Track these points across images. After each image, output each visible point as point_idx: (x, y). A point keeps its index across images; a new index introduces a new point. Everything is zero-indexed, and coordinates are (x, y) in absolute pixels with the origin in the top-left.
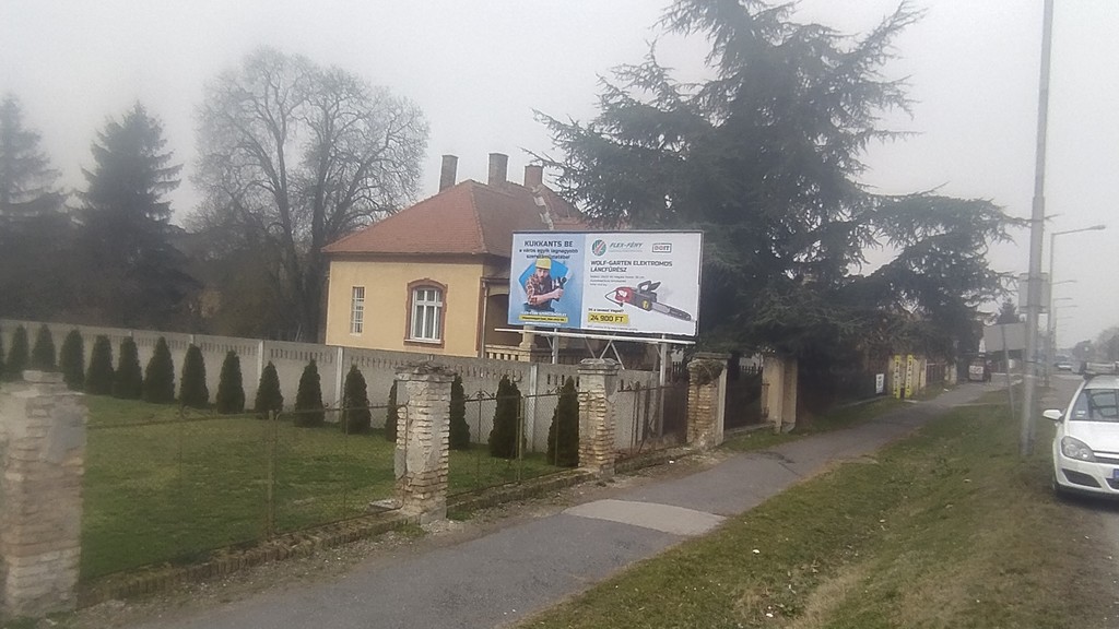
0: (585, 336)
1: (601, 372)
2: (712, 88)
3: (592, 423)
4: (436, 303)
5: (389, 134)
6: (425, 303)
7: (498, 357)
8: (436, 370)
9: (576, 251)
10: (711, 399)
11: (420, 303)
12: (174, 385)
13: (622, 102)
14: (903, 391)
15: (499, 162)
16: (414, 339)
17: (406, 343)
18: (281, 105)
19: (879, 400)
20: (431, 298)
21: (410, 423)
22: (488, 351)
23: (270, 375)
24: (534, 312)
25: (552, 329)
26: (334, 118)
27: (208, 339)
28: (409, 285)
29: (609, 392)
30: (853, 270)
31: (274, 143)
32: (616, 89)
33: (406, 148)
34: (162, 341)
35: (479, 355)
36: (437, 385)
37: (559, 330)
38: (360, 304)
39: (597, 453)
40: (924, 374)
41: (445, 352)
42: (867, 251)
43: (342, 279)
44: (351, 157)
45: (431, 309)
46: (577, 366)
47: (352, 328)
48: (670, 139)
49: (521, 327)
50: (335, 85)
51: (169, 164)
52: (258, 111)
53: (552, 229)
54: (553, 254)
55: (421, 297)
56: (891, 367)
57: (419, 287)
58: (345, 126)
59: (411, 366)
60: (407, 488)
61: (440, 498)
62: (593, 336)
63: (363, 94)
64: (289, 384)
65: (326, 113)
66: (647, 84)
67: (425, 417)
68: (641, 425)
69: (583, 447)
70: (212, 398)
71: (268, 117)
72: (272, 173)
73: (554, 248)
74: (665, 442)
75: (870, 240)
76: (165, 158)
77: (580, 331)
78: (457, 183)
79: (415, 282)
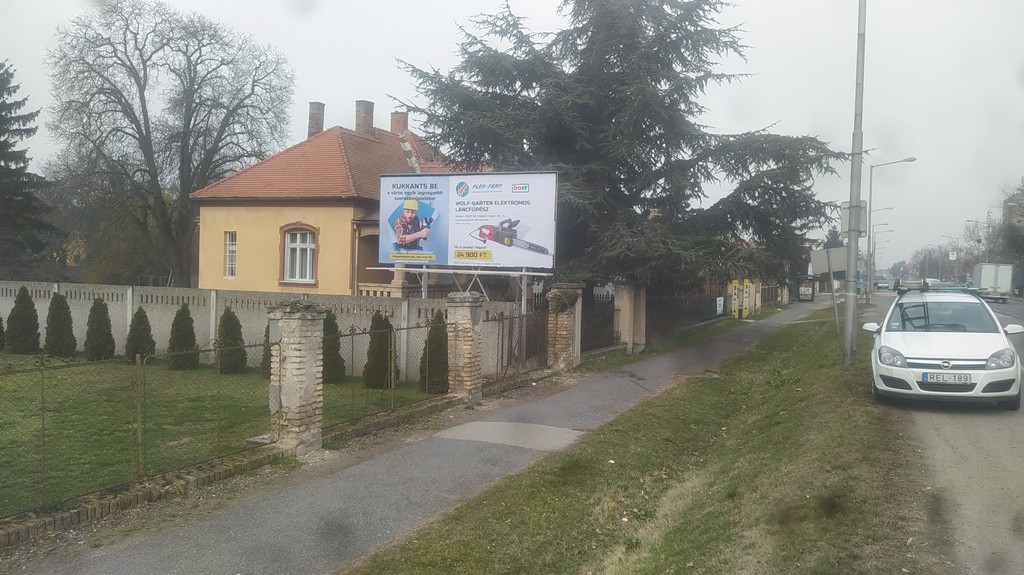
0: (451, 271)
1: (467, 304)
2: (565, 37)
3: (460, 351)
4: (309, 246)
5: (254, 81)
6: (298, 245)
7: (371, 294)
8: (308, 308)
9: (441, 193)
10: (569, 325)
11: (293, 245)
12: (39, 334)
13: (480, 50)
14: (740, 311)
15: (366, 109)
16: (288, 280)
17: (281, 284)
18: (140, 50)
19: (719, 321)
20: (304, 240)
21: (283, 360)
22: (361, 288)
23: (140, 320)
24: (403, 251)
25: (421, 266)
26: (197, 64)
27: (72, 287)
28: (281, 228)
29: (475, 322)
30: (694, 204)
31: (135, 89)
32: (475, 38)
33: (273, 95)
34: (24, 290)
35: (353, 293)
36: (309, 323)
37: (428, 267)
38: (232, 248)
39: (465, 379)
40: (759, 295)
41: (320, 291)
42: (705, 185)
43: (212, 224)
44: (217, 104)
45: (304, 251)
46: (444, 300)
47: (225, 272)
48: (527, 86)
49: (392, 265)
50: (196, 32)
51: (22, 111)
52: (116, 56)
53: (418, 172)
54: (419, 196)
55: (293, 239)
56: (729, 292)
57: (293, 231)
58: (209, 73)
59: (283, 305)
60: (282, 422)
61: (315, 430)
62: (459, 272)
63: (226, 40)
64: (161, 328)
65: (189, 59)
66: (503, 33)
67: (298, 353)
68: (506, 352)
69: (452, 375)
70: (80, 346)
71: (128, 63)
72: (134, 120)
73: (420, 190)
74: (528, 365)
75: (709, 176)
76: (18, 104)
77: (447, 267)
78: (325, 129)
79: (287, 225)
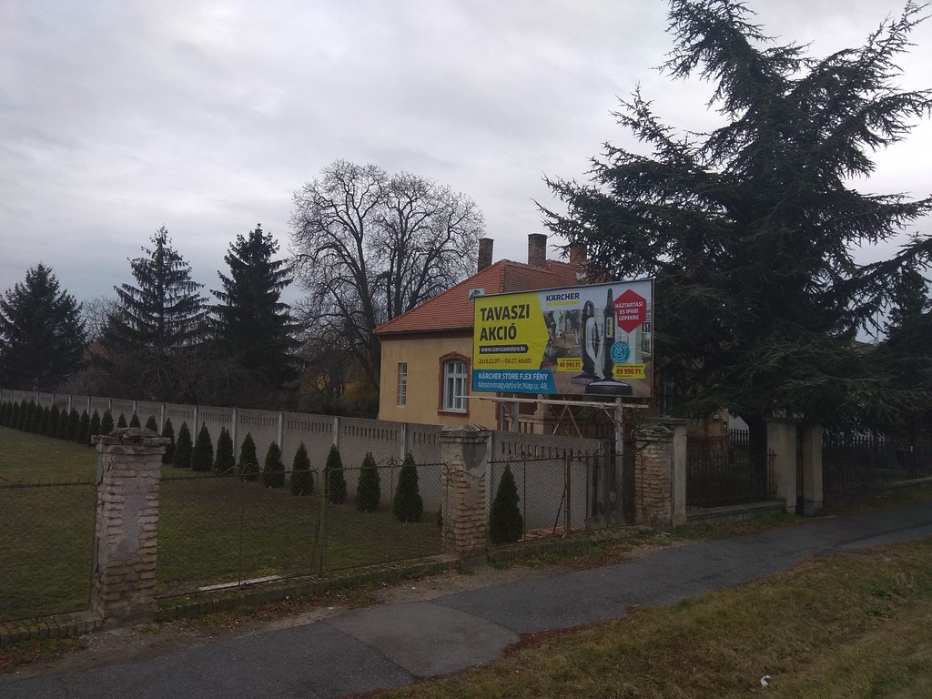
1: (459, 440)
4: (463, 375)
5: (449, 228)
6: (455, 375)
11: (451, 376)
15: (538, 241)
16: (446, 409)
17: (440, 413)
18: (357, 209)
20: (459, 370)
22: (507, 419)
26: (408, 217)
28: (440, 359)
29: (469, 463)
31: (354, 244)
35: (499, 424)
38: (403, 378)
47: (398, 401)
55: (451, 370)
57: (450, 361)
58: (417, 224)
65: (401, 213)
68: (591, 499)
71: (349, 222)
76: (277, 263)
78: (493, 264)
79: (445, 356)
